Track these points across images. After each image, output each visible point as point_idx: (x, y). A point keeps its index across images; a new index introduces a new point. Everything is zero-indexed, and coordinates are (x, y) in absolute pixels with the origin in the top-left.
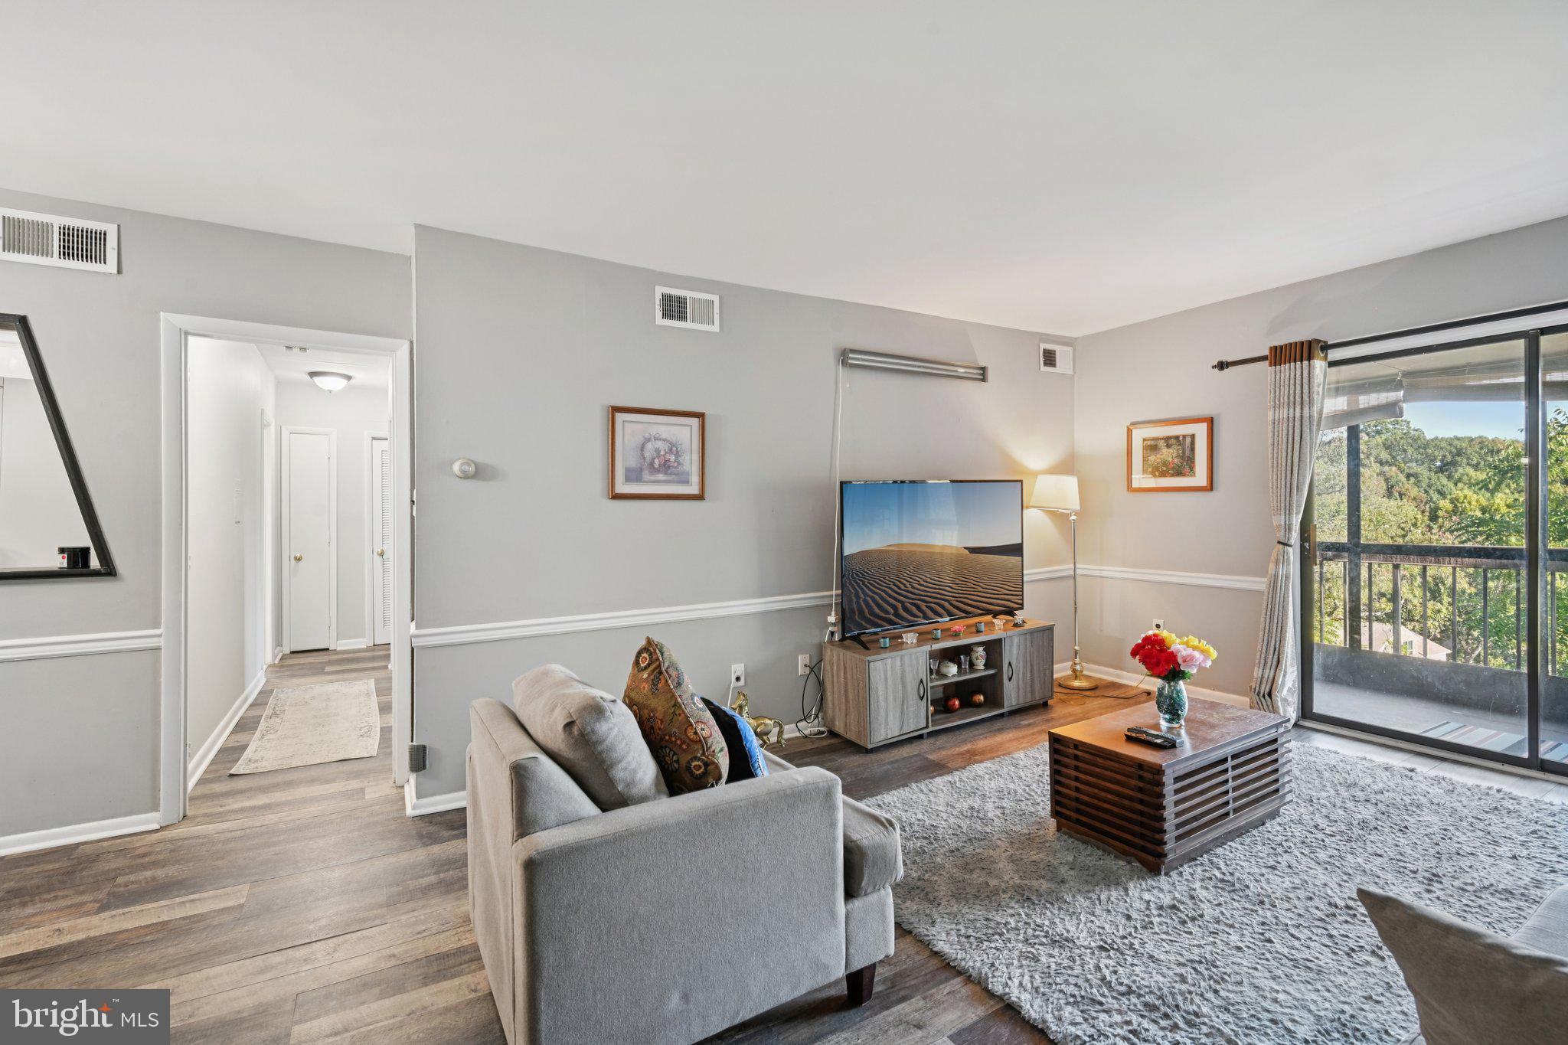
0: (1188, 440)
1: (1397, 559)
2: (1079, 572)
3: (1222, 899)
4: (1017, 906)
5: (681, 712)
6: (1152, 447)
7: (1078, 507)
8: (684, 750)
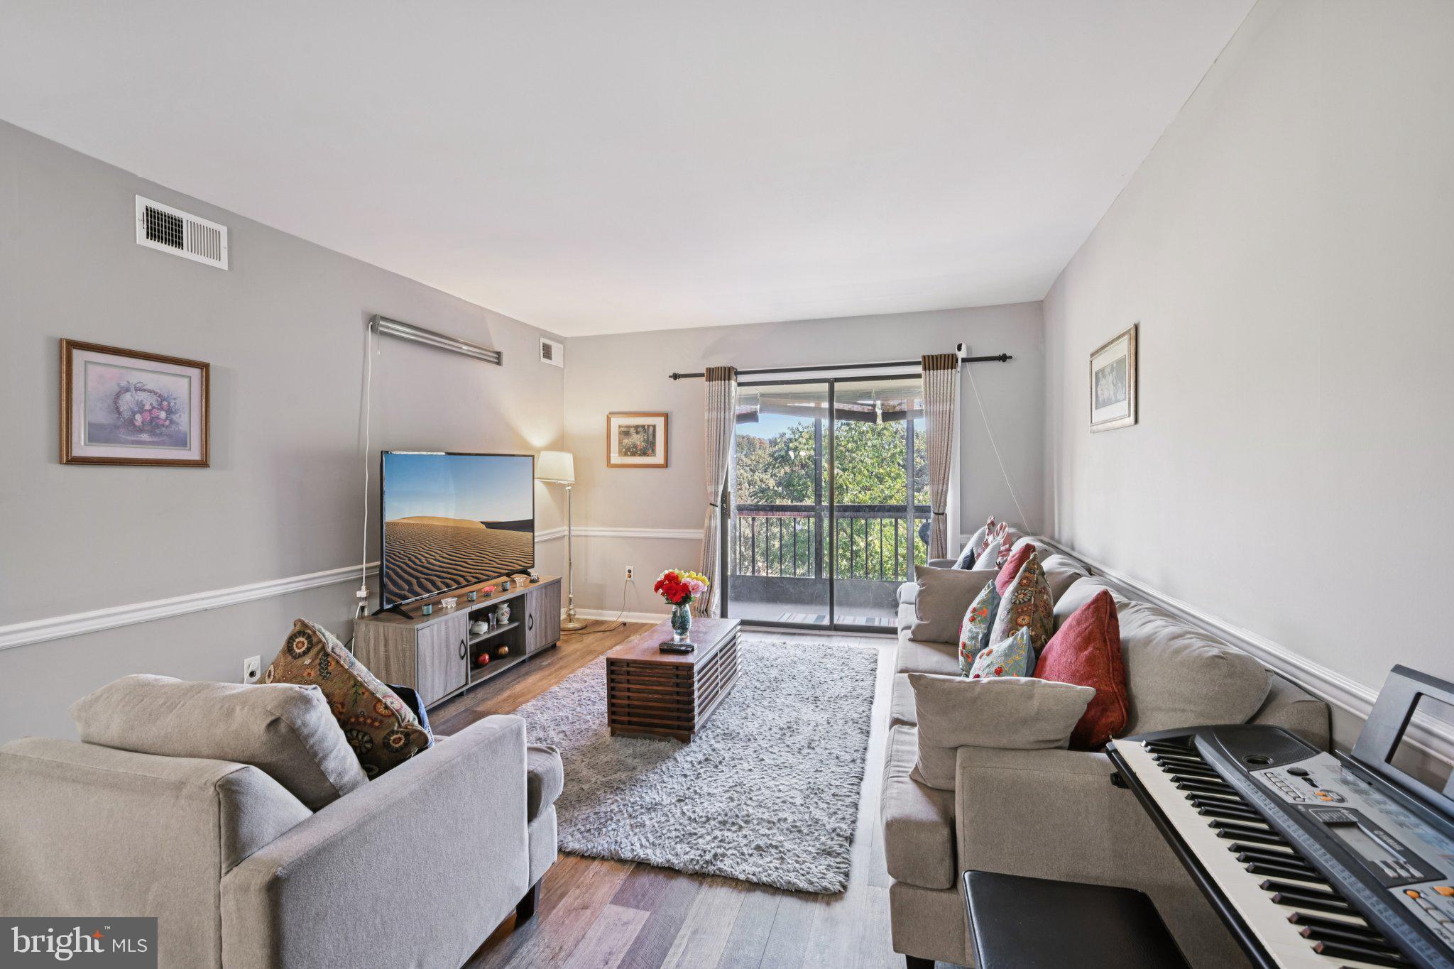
0: (651, 429)
1: (754, 514)
2: (572, 533)
3: (730, 745)
4: (612, 796)
5: (364, 691)
6: (625, 433)
7: (572, 478)
8: (378, 728)
